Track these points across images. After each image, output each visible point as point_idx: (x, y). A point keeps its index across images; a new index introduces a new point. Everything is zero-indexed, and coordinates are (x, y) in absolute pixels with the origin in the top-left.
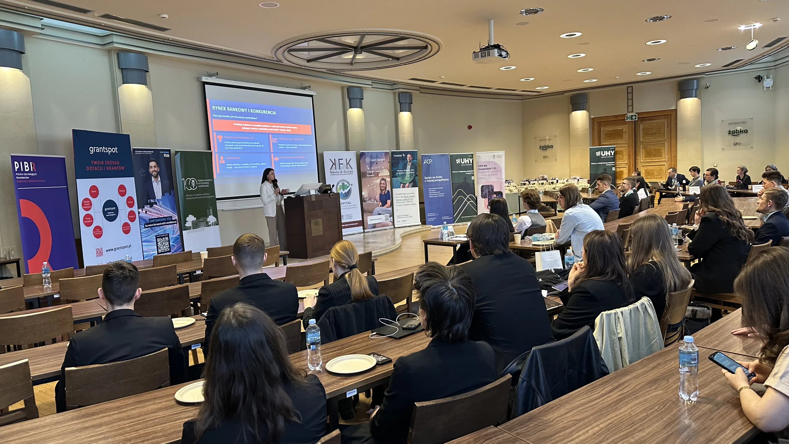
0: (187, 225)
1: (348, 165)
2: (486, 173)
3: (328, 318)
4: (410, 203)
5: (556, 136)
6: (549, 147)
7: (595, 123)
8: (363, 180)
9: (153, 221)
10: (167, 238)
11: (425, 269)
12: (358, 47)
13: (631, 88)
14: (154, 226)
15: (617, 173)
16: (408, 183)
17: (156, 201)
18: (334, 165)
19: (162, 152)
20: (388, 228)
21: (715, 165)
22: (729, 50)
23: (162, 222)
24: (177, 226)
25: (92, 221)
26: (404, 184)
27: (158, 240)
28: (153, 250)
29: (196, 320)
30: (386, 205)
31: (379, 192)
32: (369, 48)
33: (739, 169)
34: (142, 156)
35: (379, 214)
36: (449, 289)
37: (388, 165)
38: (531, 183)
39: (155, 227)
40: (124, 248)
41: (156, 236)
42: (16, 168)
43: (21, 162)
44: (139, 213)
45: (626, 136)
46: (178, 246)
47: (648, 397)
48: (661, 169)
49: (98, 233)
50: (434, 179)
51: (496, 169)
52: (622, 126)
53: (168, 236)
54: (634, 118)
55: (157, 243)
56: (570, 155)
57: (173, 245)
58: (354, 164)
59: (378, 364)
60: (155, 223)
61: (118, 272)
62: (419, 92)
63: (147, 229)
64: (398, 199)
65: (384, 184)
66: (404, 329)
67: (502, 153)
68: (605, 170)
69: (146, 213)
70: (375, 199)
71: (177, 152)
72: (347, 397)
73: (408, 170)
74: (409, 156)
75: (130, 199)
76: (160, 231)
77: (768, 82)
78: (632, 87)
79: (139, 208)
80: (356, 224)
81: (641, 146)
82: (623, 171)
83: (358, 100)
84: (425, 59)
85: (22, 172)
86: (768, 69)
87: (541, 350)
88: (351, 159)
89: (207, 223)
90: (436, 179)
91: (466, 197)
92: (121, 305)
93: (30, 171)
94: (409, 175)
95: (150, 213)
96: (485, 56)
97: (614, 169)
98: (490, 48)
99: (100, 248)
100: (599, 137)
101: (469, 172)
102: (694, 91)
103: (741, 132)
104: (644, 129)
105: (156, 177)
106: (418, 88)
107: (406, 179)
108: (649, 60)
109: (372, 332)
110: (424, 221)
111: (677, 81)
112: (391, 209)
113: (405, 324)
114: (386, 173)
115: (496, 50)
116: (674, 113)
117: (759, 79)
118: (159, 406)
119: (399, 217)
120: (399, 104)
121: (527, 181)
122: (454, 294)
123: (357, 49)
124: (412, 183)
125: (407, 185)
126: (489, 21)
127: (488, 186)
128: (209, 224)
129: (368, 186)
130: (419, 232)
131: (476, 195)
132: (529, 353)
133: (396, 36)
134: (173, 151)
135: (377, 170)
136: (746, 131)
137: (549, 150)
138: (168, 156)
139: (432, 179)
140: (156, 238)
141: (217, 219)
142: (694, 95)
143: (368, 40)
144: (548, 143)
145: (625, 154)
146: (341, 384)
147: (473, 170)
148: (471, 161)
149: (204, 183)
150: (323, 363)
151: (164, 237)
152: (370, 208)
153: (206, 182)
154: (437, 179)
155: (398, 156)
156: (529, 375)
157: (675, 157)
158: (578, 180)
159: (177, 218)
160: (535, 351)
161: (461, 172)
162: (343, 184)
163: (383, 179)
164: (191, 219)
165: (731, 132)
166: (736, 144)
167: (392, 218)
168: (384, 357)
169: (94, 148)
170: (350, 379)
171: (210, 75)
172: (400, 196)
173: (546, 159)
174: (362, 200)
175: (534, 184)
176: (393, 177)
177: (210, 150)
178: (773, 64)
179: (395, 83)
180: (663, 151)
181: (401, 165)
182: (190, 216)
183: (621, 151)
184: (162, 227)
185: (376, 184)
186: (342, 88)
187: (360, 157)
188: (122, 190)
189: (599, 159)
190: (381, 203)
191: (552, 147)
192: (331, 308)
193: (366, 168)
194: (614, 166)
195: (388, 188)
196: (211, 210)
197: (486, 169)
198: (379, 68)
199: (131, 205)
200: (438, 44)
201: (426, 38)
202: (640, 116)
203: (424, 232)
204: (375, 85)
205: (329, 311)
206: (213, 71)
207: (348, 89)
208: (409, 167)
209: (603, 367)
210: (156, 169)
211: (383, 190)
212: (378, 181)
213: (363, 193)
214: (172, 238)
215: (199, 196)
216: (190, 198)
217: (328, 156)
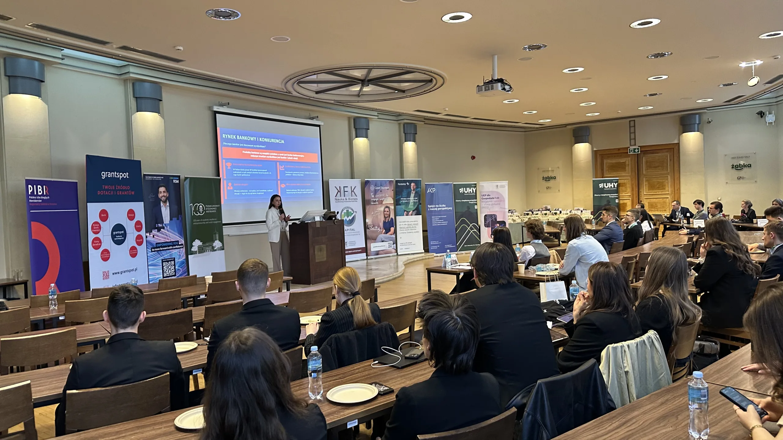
0: (193, 249)
1: (353, 193)
2: (490, 203)
3: (330, 346)
4: (413, 231)
5: (558, 168)
6: (551, 178)
7: (598, 156)
8: (367, 208)
9: (160, 245)
10: (173, 263)
11: (428, 298)
12: (365, 80)
13: (633, 122)
14: (160, 250)
15: (621, 205)
16: (411, 211)
17: (164, 225)
18: (339, 193)
19: (172, 178)
20: (391, 255)
21: (719, 199)
22: (730, 86)
23: (169, 246)
24: (183, 250)
25: (100, 244)
26: (408, 212)
27: (164, 264)
28: (158, 274)
29: (199, 345)
30: (390, 233)
31: (382, 219)
32: (376, 81)
33: (743, 203)
34: (152, 181)
35: (383, 241)
36: (453, 318)
37: (392, 193)
38: (535, 213)
39: (162, 251)
40: (130, 271)
41: (162, 260)
42: (30, 191)
43: (35, 186)
44: (146, 237)
45: (628, 168)
46: (184, 270)
47: (658, 434)
48: (665, 202)
49: (106, 256)
50: (438, 208)
51: (499, 198)
52: (625, 159)
53: (174, 260)
54: (636, 151)
55: (163, 267)
56: (573, 186)
57: (179, 269)
58: (358, 191)
59: (380, 394)
60: (162, 247)
61: (124, 295)
62: (423, 123)
63: (154, 253)
64: (402, 226)
65: (388, 211)
66: (406, 358)
67: (505, 183)
68: (609, 202)
69: (153, 237)
70: (379, 226)
71: (186, 178)
72: (348, 428)
73: (412, 199)
74: (412, 184)
75: (138, 223)
76: (166, 255)
77: (770, 118)
78: (634, 120)
79: (146, 232)
80: (359, 251)
81: (644, 179)
82: (626, 203)
83: (364, 131)
84: (430, 92)
85: (35, 196)
86: (769, 105)
87: (546, 383)
88: (355, 187)
89: (213, 247)
90: (439, 207)
91: (469, 226)
92: (125, 328)
93: (43, 195)
94: (413, 203)
95: (158, 237)
96: (489, 90)
97: (617, 201)
98: (494, 82)
99: (106, 270)
100: (602, 170)
101: (472, 201)
102: (696, 125)
103: (745, 166)
104: (647, 162)
105: (165, 202)
106: (423, 120)
107: (410, 207)
108: (651, 95)
109: (374, 361)
110: (427, 249)
111: (679, 116)
112: (394, 236)
113: (407, 354)
114: (389, 201)
115: (499, 84)
116: (677, 147)
117: (761, 115)
118: (159, 432)
119: (402, 244)
120: (404, 134)
121: (530, 211)
122: (458, 323)
123: (364, 82)
124: (416, 211)
125: (410, 213)
126: (493, 56)
127: (491, 216)
128: (215, 249)
129: (372, 213)
130: (422, 259)
131: (479, 224)
132: (534, 386)
133: (403, 70)
134: (182, 177)
135: (382, 197)
136: (749, 166)
137: (552, 181)
138: (178, 182)
139: (435, 208)
140: (163, 262)
141: (223, 244)
142: (696, 129)
143: (375, 74)
144: (550, 174)
145: (629, 186)
146: (342, 414)
147: (476, 199)
148: (474, 190)
149: (211, 209)
150: (324, 392)
151: (170, 261)
152: (374, 235)
153: (214, 207)
154: (441, 207)
155: (402, 184)
156: (534, 408)
157: (679, 190)
158: (582, 211)
159: (183, 242)
160: (540, 384)
161: (465, 201)
162: (347, 211)
163: (387, 207)
164: (197, 243)
165: (734, 167)
166: (739, 178)
167: (395, 245)
168: (386, 387)
169: (106, 173)
170: (351, 409)
171: (222, 105)
172: (404, 223)
173: (549, 190)
174: (366, 227)
175: (537, 214)
176: (397, 205)
177: (219, 176)
178: (775, 100)
179: (399, 115)
180: (666, 184)
181: (405, 193)
182: (197, 240)
183: (624, 183)
184: (169, 251)
185: (381, 211)
186: (349, 118)
187: (365, 185)
188: (131, 214)
189: (603, 191)
190: (384, 231)
191: (555, 178)
192: (333, 335)
193: (371, 196)
194: (617, 198)
195: (392, 216)
196: (217, 235)
197: (489, 198)
198: (385, 100)
199: (139, 230)
200: (443, 78)
201: (431, 72)
202: (643, 150)
203: (427, 260)
204: (381, 116)
205: (331, 338)
206: (225, 101)
207: (354, 120)
208: (412, 195)
209: (609, 402)
210: (165, 194)
211: (387, 217)
212: (382, 209)
213: (367, 221)
214: (178, 262)
215: (205, 221)
216: (197, 223)
217: (333, 184)
